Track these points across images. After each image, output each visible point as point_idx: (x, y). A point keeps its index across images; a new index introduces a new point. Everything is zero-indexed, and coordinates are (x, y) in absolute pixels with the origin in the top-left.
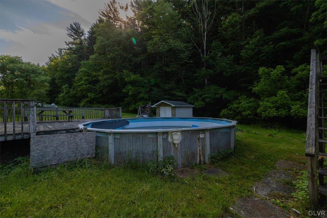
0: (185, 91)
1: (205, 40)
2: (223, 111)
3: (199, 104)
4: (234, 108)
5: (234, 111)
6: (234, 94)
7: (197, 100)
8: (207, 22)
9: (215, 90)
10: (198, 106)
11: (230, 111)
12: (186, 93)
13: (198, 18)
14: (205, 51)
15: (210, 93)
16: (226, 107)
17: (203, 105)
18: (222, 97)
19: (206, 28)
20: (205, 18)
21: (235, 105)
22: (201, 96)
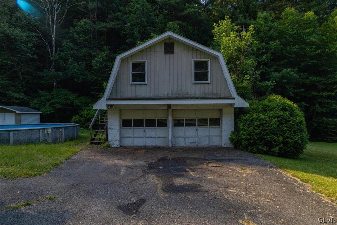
0: (24, 90)
1: (54, 34)
2: (74, 118)
3: (48, 109)
4: (85, 114)
5: (84, 117)
6: (85, 101)
7: (44, 105)
8: (57, 14)
9: (65, 95)
10: (45, 112)
11: (81, 118)
12: (26, 93)
13: (46, 6)
14: (54, 47)
15: (60, 98)
16: (77, 113)
17: (52, 111)
18: (73, 103)
19: (55, 21)
20: (54, 9)
21: (86, 112)
22: (49, 100)
